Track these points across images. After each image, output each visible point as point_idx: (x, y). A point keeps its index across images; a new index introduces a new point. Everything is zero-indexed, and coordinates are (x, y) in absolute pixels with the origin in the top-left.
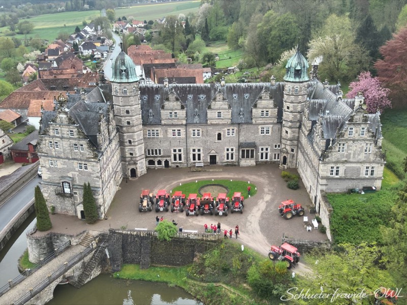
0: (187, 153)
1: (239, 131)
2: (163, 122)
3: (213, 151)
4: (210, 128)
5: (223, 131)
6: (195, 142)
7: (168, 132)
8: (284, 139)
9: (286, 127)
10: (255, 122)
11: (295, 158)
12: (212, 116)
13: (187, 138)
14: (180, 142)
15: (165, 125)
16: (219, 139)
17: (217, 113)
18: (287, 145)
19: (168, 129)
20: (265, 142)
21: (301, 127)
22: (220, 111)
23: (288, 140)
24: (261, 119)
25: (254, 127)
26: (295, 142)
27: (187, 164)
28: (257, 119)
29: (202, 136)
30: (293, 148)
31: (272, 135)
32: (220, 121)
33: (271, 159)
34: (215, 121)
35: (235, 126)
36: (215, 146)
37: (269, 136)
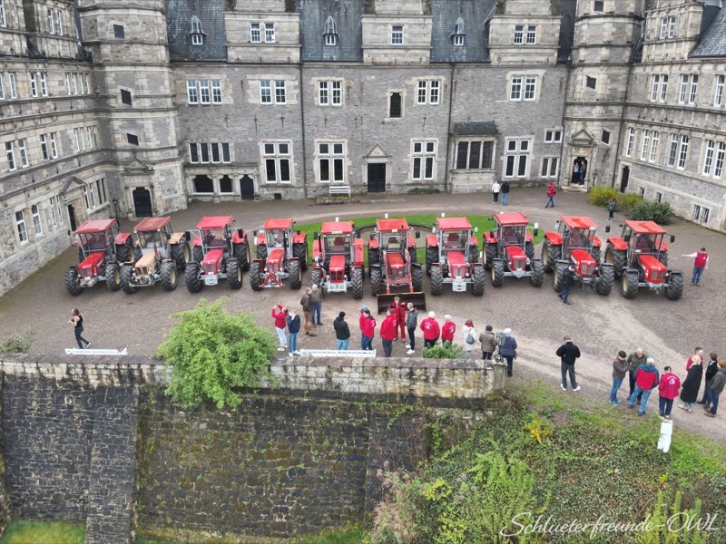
0: (305, 157)
1: (452, 89)
2: (233, 54)
3: (378, 152)
4: (370, 77)
5: (407, 86)
6: (326, 120)
7: (249, 88)
8: (581, 104)
9: (589, 65)
10: (499, 59)
11: (611, 160)
12: (376, 36)
13: (304, 108)
14: (282, 118)
15: (239, 63)
16: (396, 111)
17: (390, 27)
18: (592, 120)
19: (249, 77)
20: (520, 123)
21: (636, 60)
22: (401, 21)
23: (593, 105)
24: (515, 51)
25: (495, 76)
26: (616, 111)
27: (306, 190)
28: (503, 51)
29: (348, 103)
30: (608, 130)
31: (541, 101)
32: (399, 55)
33: (534, 173)
34: (385, 55)
35: (441, 71)
36: (382, 136)
37: (532, 103)
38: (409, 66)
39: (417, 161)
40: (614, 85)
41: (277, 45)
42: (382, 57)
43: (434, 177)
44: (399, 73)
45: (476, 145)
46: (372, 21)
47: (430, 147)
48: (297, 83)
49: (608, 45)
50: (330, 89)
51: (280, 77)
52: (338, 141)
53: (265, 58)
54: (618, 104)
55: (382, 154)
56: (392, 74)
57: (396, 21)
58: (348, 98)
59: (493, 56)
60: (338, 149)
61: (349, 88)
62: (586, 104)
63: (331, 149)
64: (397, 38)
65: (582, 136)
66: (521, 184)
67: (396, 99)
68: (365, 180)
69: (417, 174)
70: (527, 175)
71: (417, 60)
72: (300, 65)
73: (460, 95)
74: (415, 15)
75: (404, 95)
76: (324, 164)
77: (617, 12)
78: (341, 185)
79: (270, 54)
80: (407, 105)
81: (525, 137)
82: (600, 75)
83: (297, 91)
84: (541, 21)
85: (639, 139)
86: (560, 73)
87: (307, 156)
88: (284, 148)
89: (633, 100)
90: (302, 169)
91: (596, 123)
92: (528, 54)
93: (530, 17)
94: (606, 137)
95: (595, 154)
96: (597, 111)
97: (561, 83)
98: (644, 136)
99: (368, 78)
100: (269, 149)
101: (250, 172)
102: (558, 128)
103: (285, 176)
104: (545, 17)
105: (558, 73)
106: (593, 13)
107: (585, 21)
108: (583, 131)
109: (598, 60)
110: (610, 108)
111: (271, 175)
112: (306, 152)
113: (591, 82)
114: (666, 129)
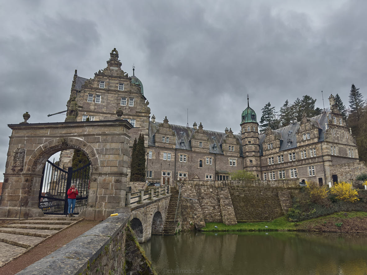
2: (157, 144)
5: (204, 158)
6: (182, 166)
7: (160, 154)
8: (249, 167)
9: (250, 157)
10: (226, 154)
12: (195, 144)
13: (176, 162)
14: (169, 164)
15: (158, 147)
16: (201, 166)
17: (199, 142)
18: (254, 171)
19: (161, 151)
21: (262, 155)
22: (202, 141)
23: (253, 167)
24: (229, 152)
25: (225, 158)
26: (259, 169)
28: (227, 152)
29: (188, 162)
31: (237, 166)
32: (201, 150)
34: (198, 149)
35: (212, 155)
36: (197, 172)
37: (236, 167)
38: (204, 153)
40: (257, 162)
41: (169, 143)
44: (202, 155)
45: (224, 176)
46: (194, 140)
47: (210, 177)
48: (174, 154)
49: (254, 151)
50: (183, 157)
51: (169, 152)
52: (185, 173)
53: (166, 146)
54: (259, 167)
55: (197, 178)
56: (200, 155)
58: (188, 160)
59: (224, 153)
60: (185, 175)
61: (188, 157)
62: (251, 167)
63: (183, 175)
64: (201, 145)
67: (201, 161)
71: (206, 152)
72: (176, 150)
73: (218, 163)
74: (205, 141)
75: (203, 161)
77: (255, 144)
80: (204, 164)
82: (253, 159)
83: (174, 157)
84: (235, 146)
85: (268, 175)
86: (241, 160)
87: (176, 177)
88: (168, 174)
89: (263, 165)
90: (174, 181)
91: (255, 172)
92: (233, 154)
93: (232, 144)
94: (258, 175)
96: (254, 168)
97: (242, 162)
99: (194, 155)
100: (164, 174)
105: (240, 159)
106: (248, 144)
107: (247, 146)
108: (252, 174)
109: (252, 155)
110: (257, 168)
111: (164, 183)
112: (176, 175)
113: (251, 161)
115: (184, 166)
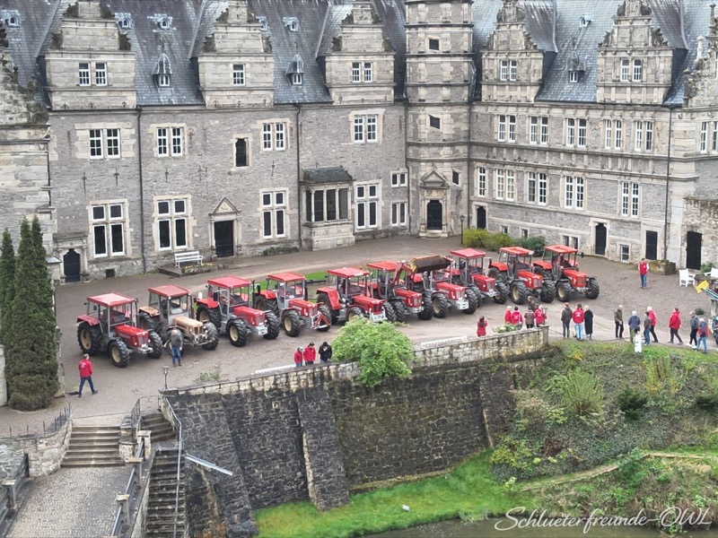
0: (142, 220)
1: (297, 132)
2: (57, 101)
3: (225, 207)
4: (214, 122)
5: (252, 131)
6: (167, 173)
7: (77, 139)
8: (427, 145)
9: (431, 105)
10: (341, 98)
11: (464, 201)
12: (217, 77)
13: (142, 160)
14: (117, 174)
15: (66, 111)
16: (242, 160)
17: (231, 66)
18: (442, 161)
19: (77, 126)
20: (367, 167)
21: (475, 98)
22: (243, 60)
23: (441, 146)
24: (354, 90)
25: (337, 117)
26: (462, 150)
27: (144, 261)
28: (344, 90)
29: (190, 153)
30: (457, 171)
31: (384, 142)
32: (243, 96)
33: (385, 222)
34: (228, 97)
35: (286, 113)
36: (228, 189)
37: (376, 145)
38: (254, 109)
39: (267, 215)
40: (458, 125)
41: (109, 89)
42: (225, 99)
43: (287, 233)
44: (244, 116)
45: (331, 193)
46: (212, 59)
47: (280, 198)
48: (133, 131)
49: (448, 85)
50: (169, 137)
51: (112, 126)
52: (180, 198)
53: (98, 104)
54: (463, 144)
55: (230, 210)
56: (235, 118)
57: (237, 60)
58: (191, 147)
59: (334, 95)
60: (180, 206)
61: (191, 135)
62: (433, 145)
63: (172, 207)
64: (238, 78)
65: (433, 178)
66: (374, 233)
67: (241, 144)
68: (213, 243)
69: (268, 232)
70: (379, 224)
71: (260, 101)
72: (139, 111)
73: (307, 139)
74: (256, 54)
75: (250, 142)
76: (164, 226)
77: (452, 52)
78: (185, 251)
79: (102, 99)
80: (254, 152)
81: (373, 182)
82: (444, 115)
83: (134, 141)
84: (376, 58)
85: (491, 178)
86: (398, 112)
87: (145, 219)
88: (116, 211)
89: (477, 139)
90: (140, 234)
91: (445, 164)
92: (367, 93)
93: (366, 54)
94: (456, 179)
95: (449, 197)
96: (445, 152)
97: (400, 121)
98: (496, 175)
99: (212, 123)
100: (99, 212)
101: (76, 244)
102: (402, 170)
103: (118, 246)
104: (379, 54)
105: (396, 111)
106: (429, 51)
107: (421, 59)
108: (433, 172)
109: (439, 100)
110: (457, 148)
111: (100, 247)
112: (145, 213)
113: (435, 122)
114: (521, 168)
115: (176, 171)
